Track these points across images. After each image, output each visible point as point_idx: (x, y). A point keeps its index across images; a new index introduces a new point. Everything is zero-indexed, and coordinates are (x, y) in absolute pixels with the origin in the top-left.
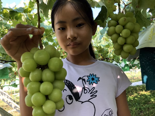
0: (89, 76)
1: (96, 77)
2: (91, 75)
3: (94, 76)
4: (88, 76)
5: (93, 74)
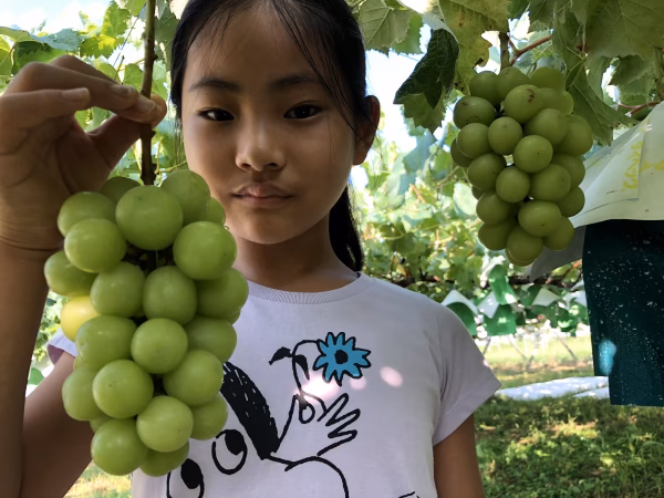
1: (357, 346)
5: (342, 333)
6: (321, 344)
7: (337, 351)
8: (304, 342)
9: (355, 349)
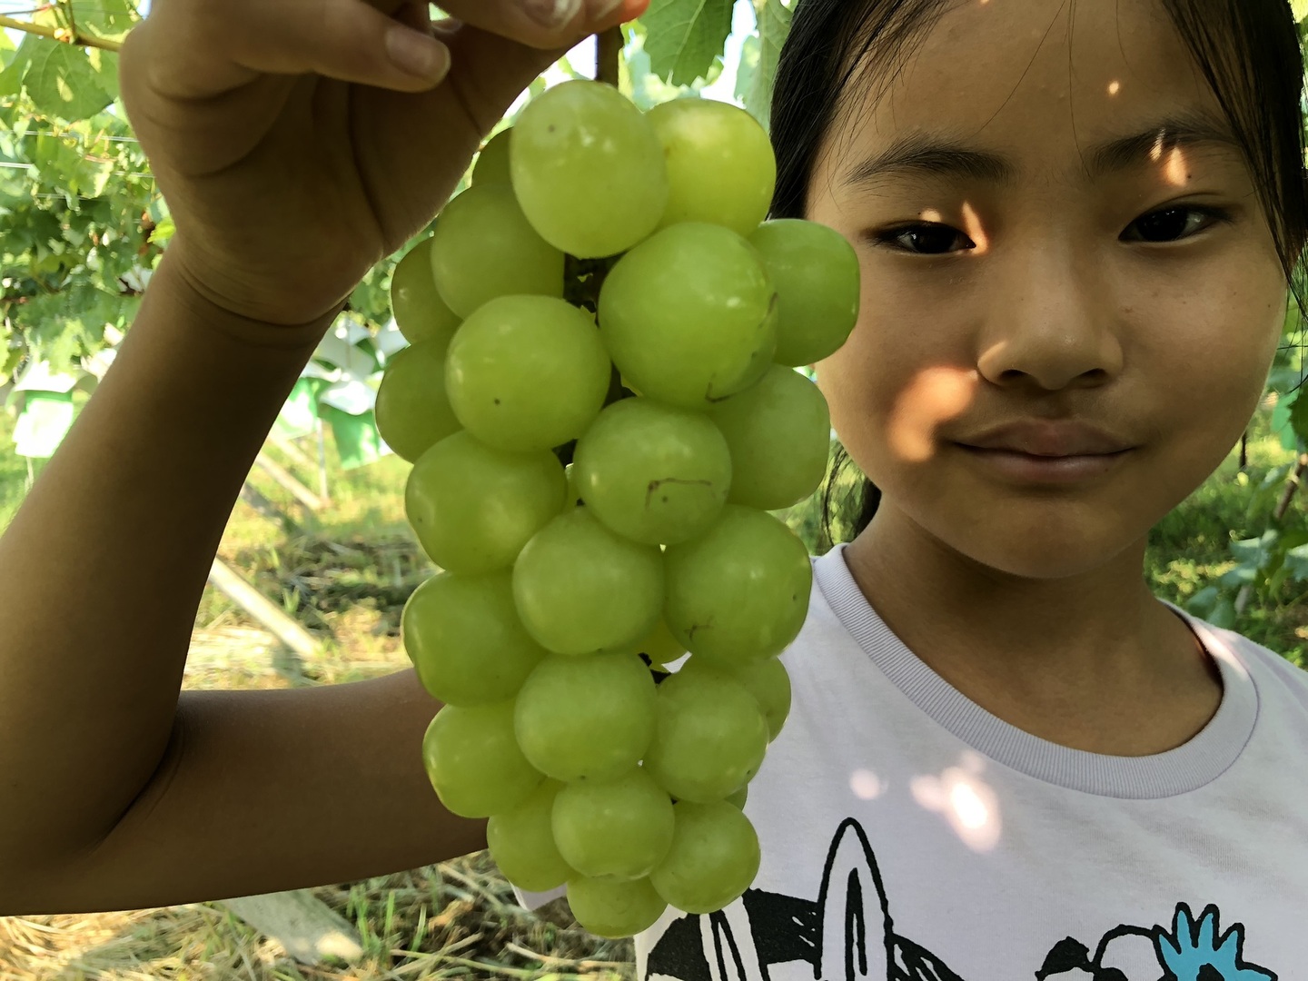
0: (1173, 940)
1: (1245, 959)
2: (1195, 928)
3: (1218, 942)
4: (1155, 933)
5: (1212, 909)
6: (1162, 939)
7: (1202, 968)
8: (1122, 930)
9: (1241, 965)
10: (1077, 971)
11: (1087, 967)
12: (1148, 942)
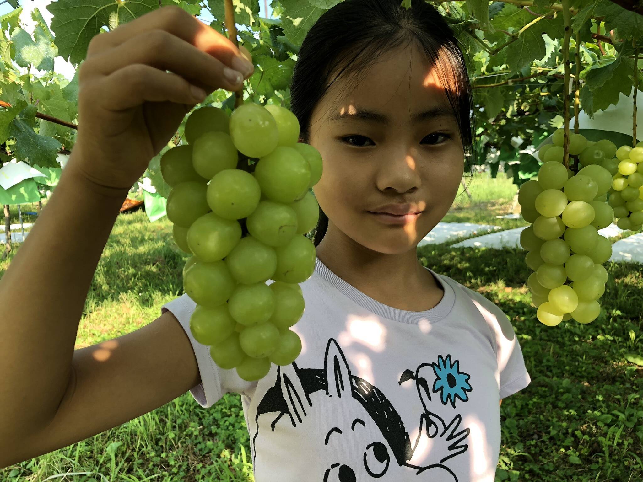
5: (449, 356)
7: (448, 375)
9: (459, 373)
10: (411, 380)
11: (414, 378)
12: (431, 368)
